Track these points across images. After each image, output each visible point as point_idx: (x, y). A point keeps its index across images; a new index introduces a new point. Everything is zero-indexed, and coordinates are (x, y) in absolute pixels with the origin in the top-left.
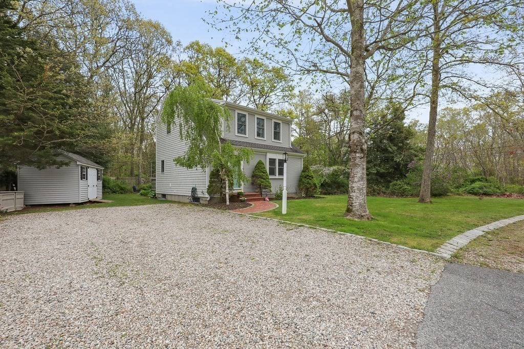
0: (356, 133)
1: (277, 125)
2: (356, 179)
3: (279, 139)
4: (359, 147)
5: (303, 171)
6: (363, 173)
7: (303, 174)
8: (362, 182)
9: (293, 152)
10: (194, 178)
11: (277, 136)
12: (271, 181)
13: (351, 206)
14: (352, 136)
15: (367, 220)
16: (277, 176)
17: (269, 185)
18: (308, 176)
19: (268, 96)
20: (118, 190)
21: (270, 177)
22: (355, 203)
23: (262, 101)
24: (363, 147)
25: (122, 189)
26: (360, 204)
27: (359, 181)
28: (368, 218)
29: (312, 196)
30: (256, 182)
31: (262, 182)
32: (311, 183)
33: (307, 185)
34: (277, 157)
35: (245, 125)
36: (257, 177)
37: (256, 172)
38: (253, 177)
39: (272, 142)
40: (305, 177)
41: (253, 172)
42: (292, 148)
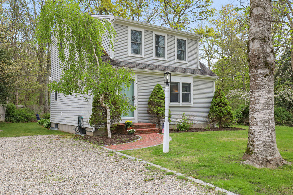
0: (256, 41)
2: (258, 107)
3: (184, 59)
4: (262, 60)
5: (215, 97)
6: (269, 98)
7: (215, 100)
8: (268, 111)
9: (202, 74)
10: (81, 106)
11: (181, 56)
12: (172, 110)
13: (252, 145)
14: (251, 45)
15: (275, 167)
16: (181, 103)
18: (220, 102)
19: (183, 14)
20: (22, 118)
21: (171, 104)
22: (258, 141)
23: (176, 19)
24: (268, 59)
25: (26, 117)
26: (265, 143)
27: (262, 109)
28: (277, 165)
29: (227, 128)
30: (152, 111)
31: (159, 111)
32: (225, 111)
33: (219, 114)
34: (181, 80)
35: (141, 44)
36: (153, 104)
37: (152, 99)
38: (149, 104)
39: (175, 63)
40: (218, 104)
41: (150, 98)
42: (200, 69)
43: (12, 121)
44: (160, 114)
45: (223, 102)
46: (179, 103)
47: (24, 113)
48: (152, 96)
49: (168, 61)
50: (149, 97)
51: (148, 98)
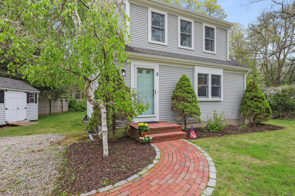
1: (209, 31)
3: (212, 49)
5: (248, 91)
7: (248, 94)
11: (209, 44)
12: (200, 105)
16: (210, 98)
17: (197, 111)
18: (256, 97)
21: (199, 99)
30: (176, 107)
31: (186, 107)
32: (263, 107)
33: (256, 110)
34: (210, 72)
35: (163, 30)
36: (177, 99)
37: (177, 92)
38: (173, 99)
39: (202, 53)
40: (252, 99)
41: (174, 92)
42: (230, 60)
43: (72, 111)
44: (186, 111)
45: (259, 96)
46: (208, 97)
47: (82, 105)
48: (177, 90)
49: (195, 50)
50: (173, 90)
51: (172, 92)
